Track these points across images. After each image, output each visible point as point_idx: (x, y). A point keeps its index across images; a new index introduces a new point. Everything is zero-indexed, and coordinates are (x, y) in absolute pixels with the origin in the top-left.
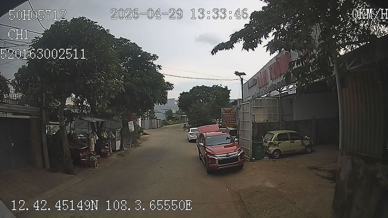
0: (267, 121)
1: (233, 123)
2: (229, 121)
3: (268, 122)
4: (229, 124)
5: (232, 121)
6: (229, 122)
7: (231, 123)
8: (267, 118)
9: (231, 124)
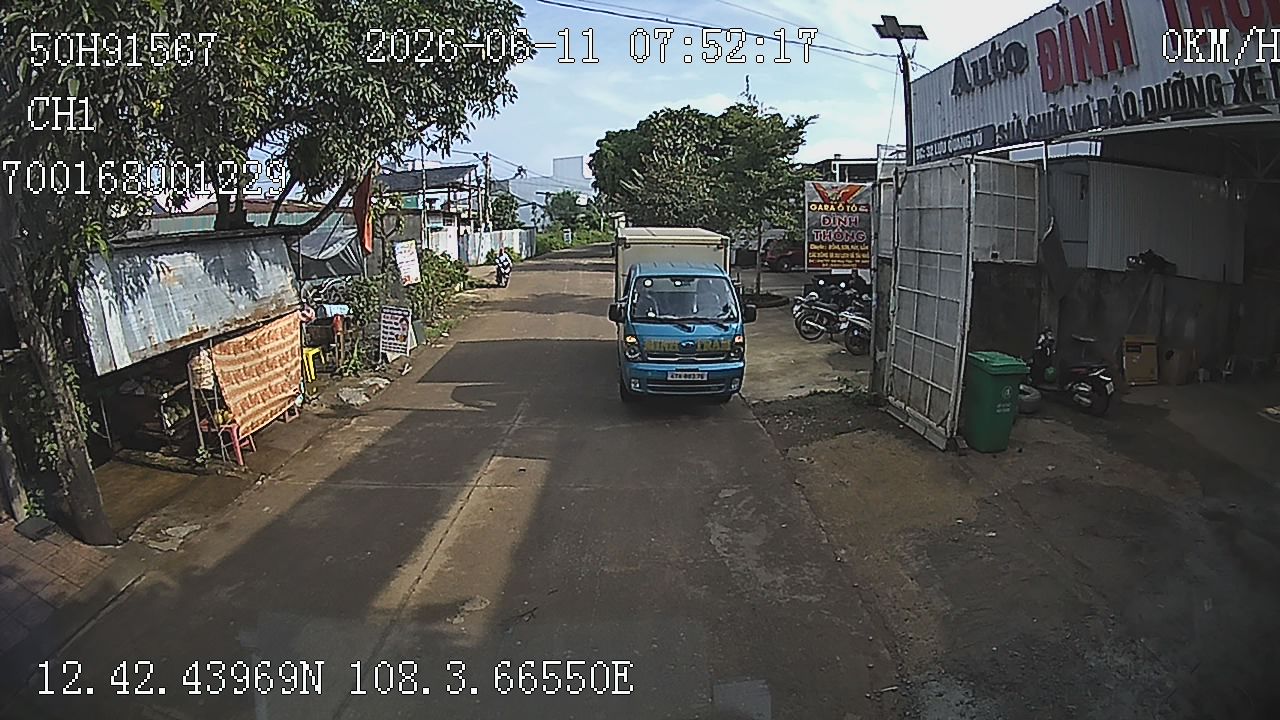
0: (995, 256)
1: (856, 251)
2: (840, 244)
3: (999, 261)
4: (837, 255)
5: (849, 244)
6: (837, 247)
7: (846, 251)
8: (995, 241)
9: (844, 256)
